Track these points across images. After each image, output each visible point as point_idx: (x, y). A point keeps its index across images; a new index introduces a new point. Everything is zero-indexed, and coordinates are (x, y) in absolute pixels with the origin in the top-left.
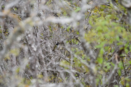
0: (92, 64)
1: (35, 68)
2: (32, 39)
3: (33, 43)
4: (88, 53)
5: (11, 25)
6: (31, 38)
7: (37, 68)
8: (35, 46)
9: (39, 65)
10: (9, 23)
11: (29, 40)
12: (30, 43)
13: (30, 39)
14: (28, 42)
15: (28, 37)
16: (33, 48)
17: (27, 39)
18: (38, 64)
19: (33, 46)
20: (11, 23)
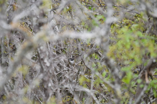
0: (116, 85)
1: (48, 87)
2: (45, 52)
3: (46, 57)
4: (113, 71)
5: (17, 36)
6: (44, 50)
7: (50, 87)
8: (48, 60)
9: (53, 84)
10: (14, 33)
11: (41, 53)
12: (42, 57)
13: (43, 52)
14: (40, 55)
15: (40, 50)
16: (46, 63)
17: (39, 52)
18: (51, 82)
19: (46, 61)
20: (17, 33)
